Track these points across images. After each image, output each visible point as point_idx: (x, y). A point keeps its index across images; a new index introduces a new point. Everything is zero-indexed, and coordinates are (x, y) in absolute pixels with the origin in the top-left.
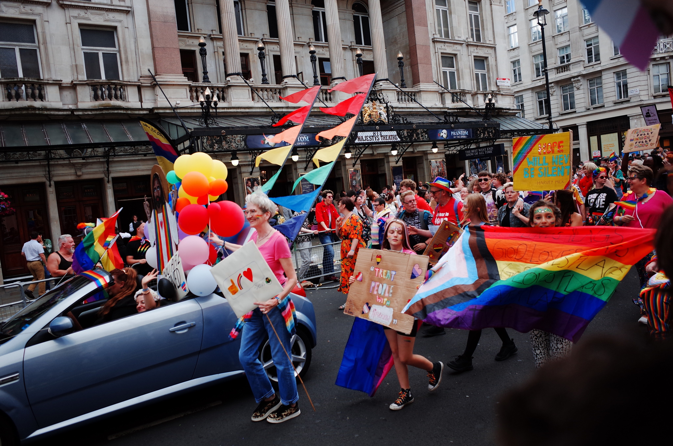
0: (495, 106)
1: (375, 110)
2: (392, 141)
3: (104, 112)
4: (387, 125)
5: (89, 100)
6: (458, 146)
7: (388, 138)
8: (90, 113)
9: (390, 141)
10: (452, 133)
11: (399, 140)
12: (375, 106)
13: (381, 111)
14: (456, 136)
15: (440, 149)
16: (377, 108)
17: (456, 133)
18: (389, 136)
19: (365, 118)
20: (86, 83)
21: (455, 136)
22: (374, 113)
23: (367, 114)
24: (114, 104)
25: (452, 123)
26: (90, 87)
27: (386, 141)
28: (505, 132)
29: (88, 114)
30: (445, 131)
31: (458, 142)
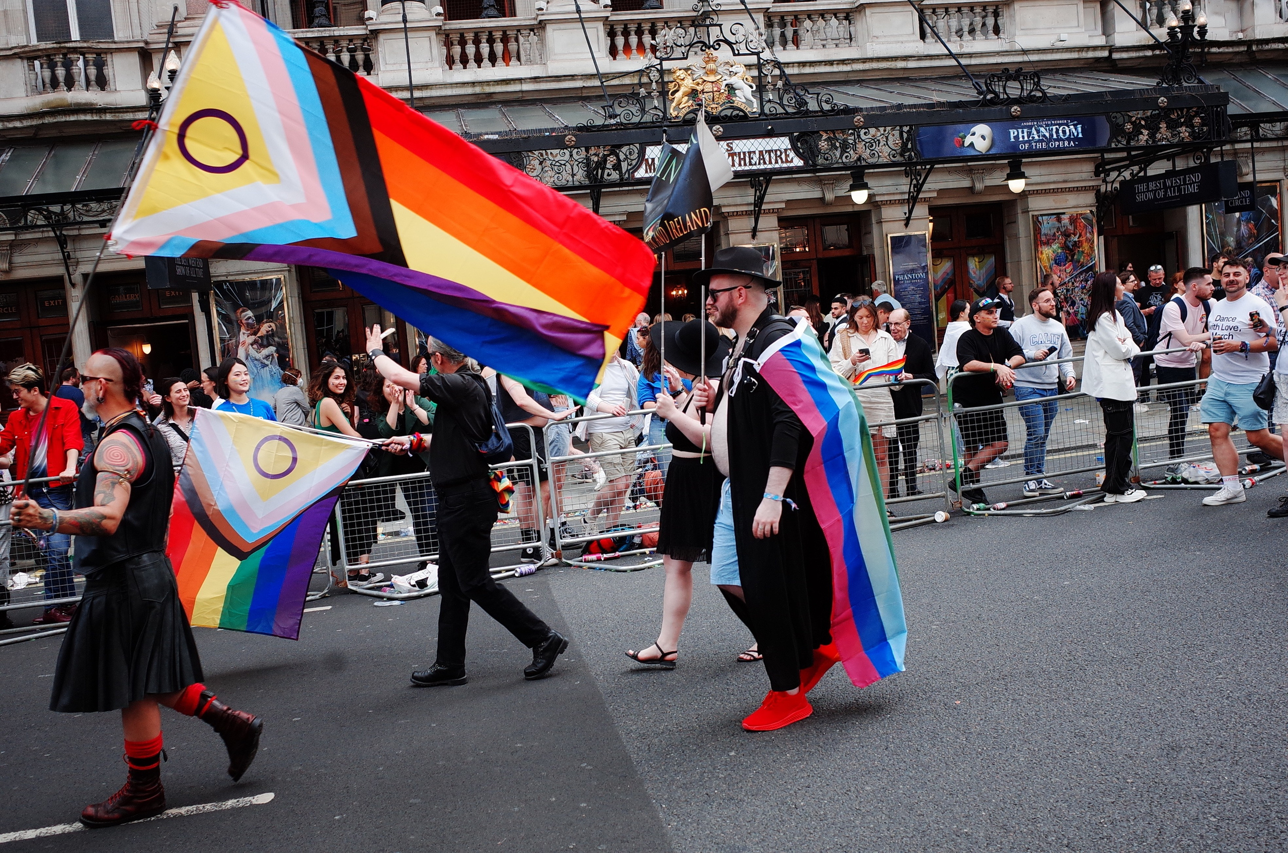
0: (1209, 37)
1: (712, 78)
2: (770, 166)
3: (48, 120)
4: (756, 119)
5: (24, 95)
6: (1127, 167)
7: (756, 158)
8: (18, 124)
9: (762, 167)
10: (1013, 133)
11: (798, 162)
12: (712, 66)
13: (733, 80)
14: (1029, 142)
15: (1033, 180)
16: (720, 70)
17: (1029, 134)
18: (761, 152)
19: (674, 104)
20: (15, 54)
21: (1024, 142)
22: (708, 87)
23: (683, 90)
24: (75, 101)
25: (1018, 101)
26: (25, 62)
27: (747, 168)
28: (1254, 120)
29: (15, 128)
30: (982, 129)
31: (1125, 154)
